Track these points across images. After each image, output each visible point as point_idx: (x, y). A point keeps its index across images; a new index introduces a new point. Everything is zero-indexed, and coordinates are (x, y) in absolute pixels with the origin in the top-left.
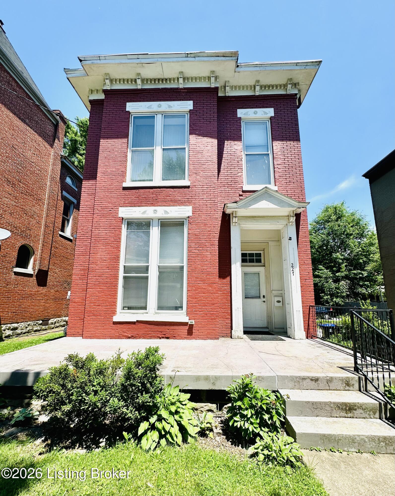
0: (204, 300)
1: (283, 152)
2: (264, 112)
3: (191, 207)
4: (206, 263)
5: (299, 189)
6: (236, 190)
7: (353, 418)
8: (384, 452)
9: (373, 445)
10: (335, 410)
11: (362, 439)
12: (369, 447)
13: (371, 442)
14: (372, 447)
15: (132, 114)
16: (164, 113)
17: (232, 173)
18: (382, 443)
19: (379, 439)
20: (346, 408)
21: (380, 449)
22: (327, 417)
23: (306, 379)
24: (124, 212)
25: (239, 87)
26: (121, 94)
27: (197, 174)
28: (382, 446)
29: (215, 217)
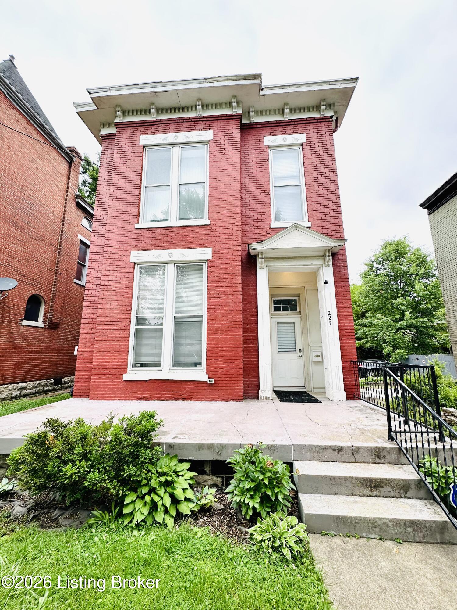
0: (225, 355)
1: (317, 183)
2: (294, 138)
3: (211, 248)
4: (227, 312)
5: (336, 225)
6: (263, 227)
7: (379, 496)
8: (411, 540)
9: (398, 531)
10: (357, 487)
11: (384, 523)
12: (393, 533)
13: (395, 528)
14: (396, 534)
15: (146, 148)
16: (181, 145)
17: (258, 209)
18: (409, 529)
19: (405, 524)
20: (371, 485)
21: (407, 536)
22: (347, 495)
23: (327, 449)
24: (136, 256)
25: (266, 111)
26: (134, 127)
27: (218, 211)
28: (409, 533)
29: (237, 259)
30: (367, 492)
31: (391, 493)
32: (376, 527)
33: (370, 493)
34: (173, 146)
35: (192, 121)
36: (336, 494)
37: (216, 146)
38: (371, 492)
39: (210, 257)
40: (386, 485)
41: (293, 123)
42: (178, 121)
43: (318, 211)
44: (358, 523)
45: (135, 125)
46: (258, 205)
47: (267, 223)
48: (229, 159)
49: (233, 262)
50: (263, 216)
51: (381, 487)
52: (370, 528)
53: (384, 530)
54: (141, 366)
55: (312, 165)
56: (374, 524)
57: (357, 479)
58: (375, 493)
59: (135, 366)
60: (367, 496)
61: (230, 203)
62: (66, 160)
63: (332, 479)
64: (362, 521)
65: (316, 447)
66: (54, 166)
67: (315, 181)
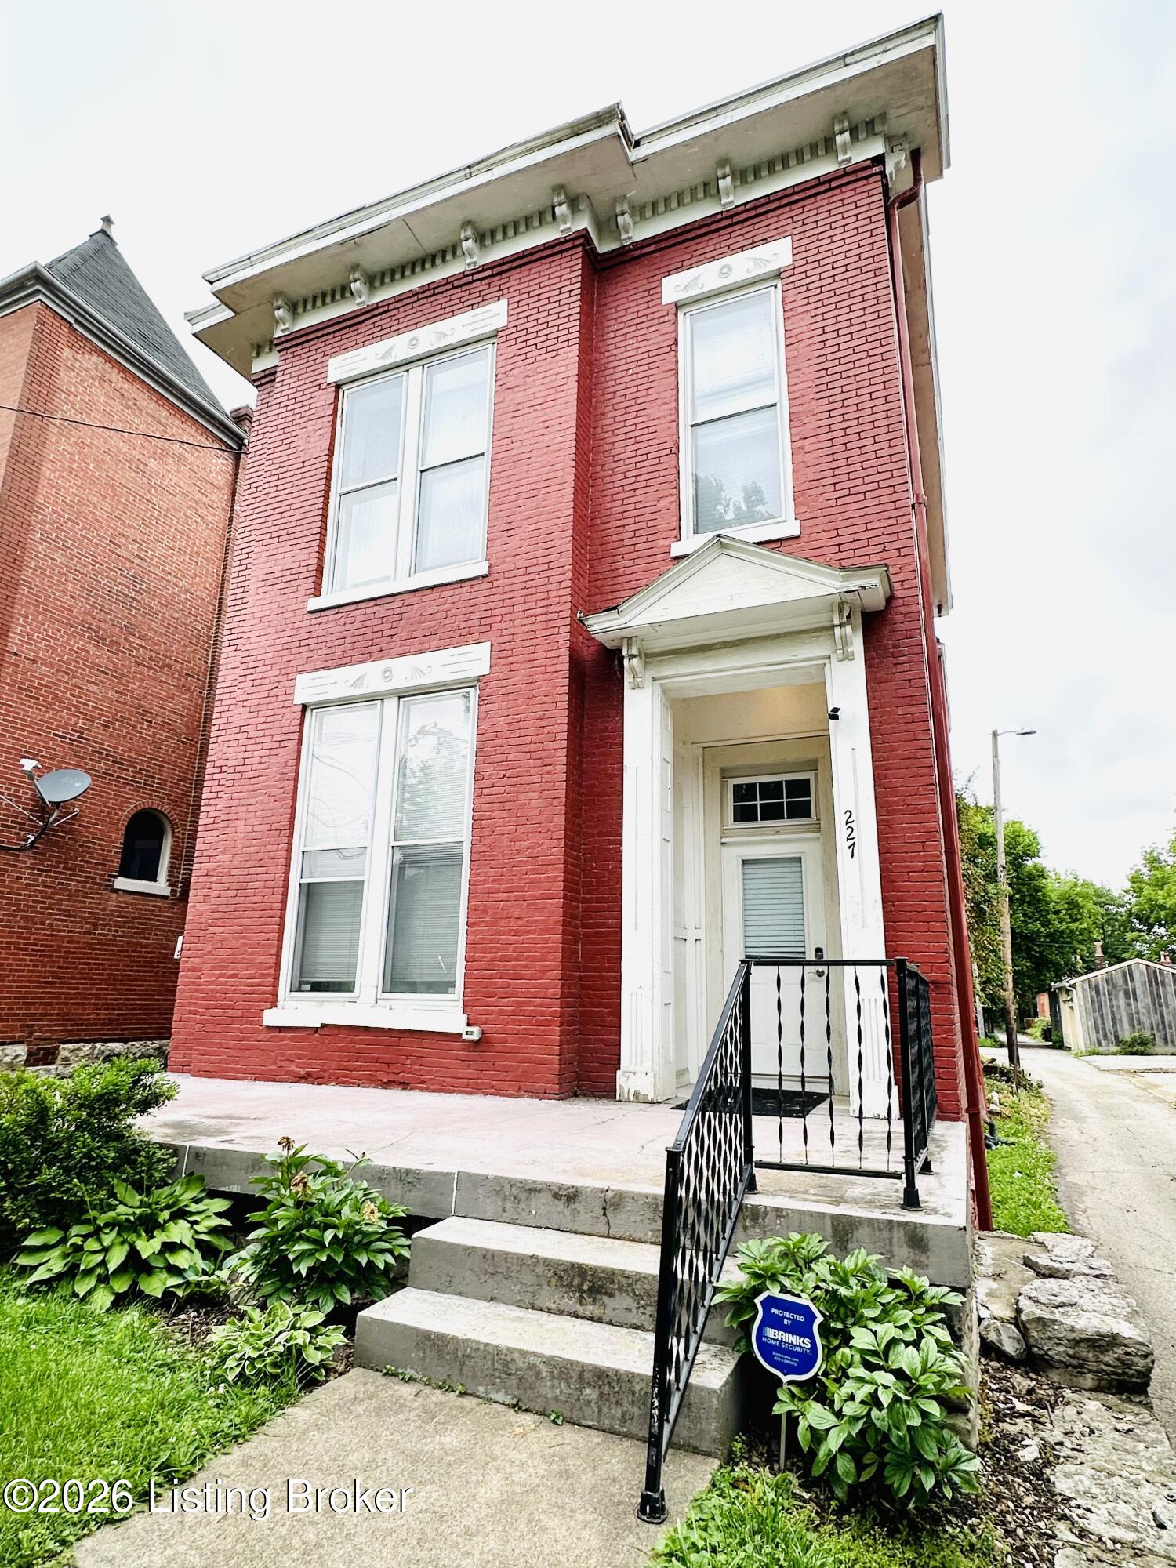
0: (516, 959)
1: (824, 387)
2: (753, 259)
3: (488, 644)
4: (523, 828)
5: (886, 515)
6: (650, 559)
7: (600, 1320)
8: (590, 1423)
9: (561, 1392)
10: (547, 1288)
11: (532, 1367)
12: (549, 1396)
13: (556, 1382)
14: (556, 1399)
15: (344, 387)
16: (429, 360)
17: (638, 506)
18: (588, 1391)
19: (581, 1376)
20: (582, 1284)
21: (581, 1409)
22: (519, 1304)
23: (539, 1191)
24: (308, 687)
25: (667, 200)
26: (318, 338)
27: (511, 533)
28: (589, 1402)
29: (558, 668)
30: (570, 1303)
31: (631, 1315)
32: (510, 1374)
33: (578, 1306)
34: (407, 367)
35: (454, 288)
36: (492, 1299)
37: (513, 342)
38: (581, 1304)
39: (484, 669)
40: (621, 1289)
41: (753, 213)
42: (420, 296)
43: (825, 481)
44: (469, 1357)
45: (320, 333)
46: (637, 492)
47: (661, 543)
48: (547, 374)
49: (546, 676)
50: (650, 524)
51: (606, 1293)
52: (497, 1374)
53: (528, 1385)
54: (313, 990)
55: (811, 334)
56: (507, 1366)
57: (547, 1263)
58: (590, 1309)
59: (299, 990)
60: (569, 1314)
61: (543, 504)
62: (228, 446)
63: (489, 1257)
64: (479, 1353)
65: (512, 1183)
66: (195, 468)
67: (818, 382)
